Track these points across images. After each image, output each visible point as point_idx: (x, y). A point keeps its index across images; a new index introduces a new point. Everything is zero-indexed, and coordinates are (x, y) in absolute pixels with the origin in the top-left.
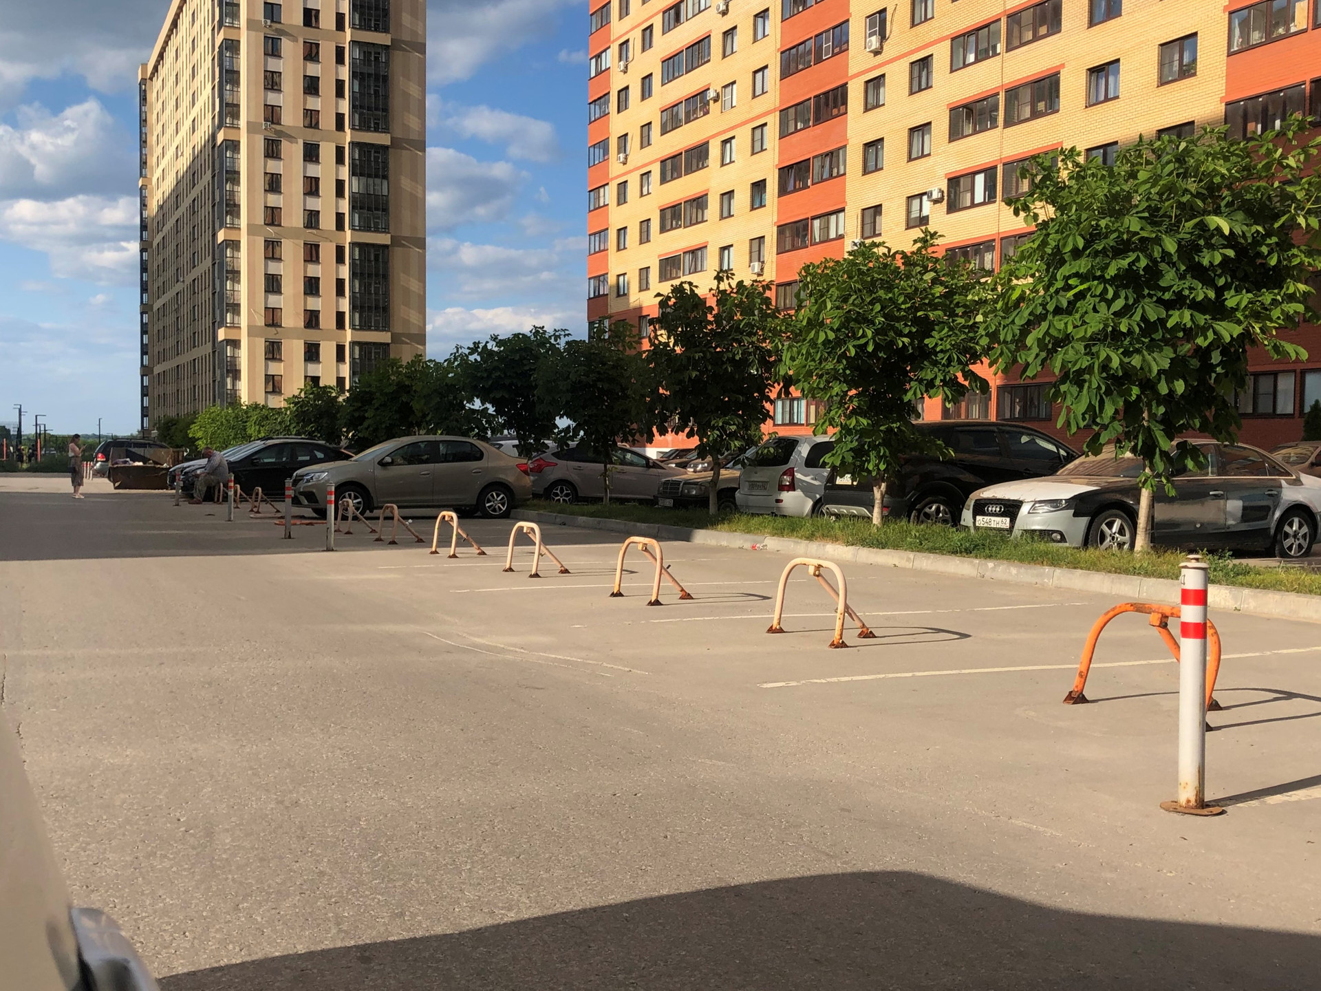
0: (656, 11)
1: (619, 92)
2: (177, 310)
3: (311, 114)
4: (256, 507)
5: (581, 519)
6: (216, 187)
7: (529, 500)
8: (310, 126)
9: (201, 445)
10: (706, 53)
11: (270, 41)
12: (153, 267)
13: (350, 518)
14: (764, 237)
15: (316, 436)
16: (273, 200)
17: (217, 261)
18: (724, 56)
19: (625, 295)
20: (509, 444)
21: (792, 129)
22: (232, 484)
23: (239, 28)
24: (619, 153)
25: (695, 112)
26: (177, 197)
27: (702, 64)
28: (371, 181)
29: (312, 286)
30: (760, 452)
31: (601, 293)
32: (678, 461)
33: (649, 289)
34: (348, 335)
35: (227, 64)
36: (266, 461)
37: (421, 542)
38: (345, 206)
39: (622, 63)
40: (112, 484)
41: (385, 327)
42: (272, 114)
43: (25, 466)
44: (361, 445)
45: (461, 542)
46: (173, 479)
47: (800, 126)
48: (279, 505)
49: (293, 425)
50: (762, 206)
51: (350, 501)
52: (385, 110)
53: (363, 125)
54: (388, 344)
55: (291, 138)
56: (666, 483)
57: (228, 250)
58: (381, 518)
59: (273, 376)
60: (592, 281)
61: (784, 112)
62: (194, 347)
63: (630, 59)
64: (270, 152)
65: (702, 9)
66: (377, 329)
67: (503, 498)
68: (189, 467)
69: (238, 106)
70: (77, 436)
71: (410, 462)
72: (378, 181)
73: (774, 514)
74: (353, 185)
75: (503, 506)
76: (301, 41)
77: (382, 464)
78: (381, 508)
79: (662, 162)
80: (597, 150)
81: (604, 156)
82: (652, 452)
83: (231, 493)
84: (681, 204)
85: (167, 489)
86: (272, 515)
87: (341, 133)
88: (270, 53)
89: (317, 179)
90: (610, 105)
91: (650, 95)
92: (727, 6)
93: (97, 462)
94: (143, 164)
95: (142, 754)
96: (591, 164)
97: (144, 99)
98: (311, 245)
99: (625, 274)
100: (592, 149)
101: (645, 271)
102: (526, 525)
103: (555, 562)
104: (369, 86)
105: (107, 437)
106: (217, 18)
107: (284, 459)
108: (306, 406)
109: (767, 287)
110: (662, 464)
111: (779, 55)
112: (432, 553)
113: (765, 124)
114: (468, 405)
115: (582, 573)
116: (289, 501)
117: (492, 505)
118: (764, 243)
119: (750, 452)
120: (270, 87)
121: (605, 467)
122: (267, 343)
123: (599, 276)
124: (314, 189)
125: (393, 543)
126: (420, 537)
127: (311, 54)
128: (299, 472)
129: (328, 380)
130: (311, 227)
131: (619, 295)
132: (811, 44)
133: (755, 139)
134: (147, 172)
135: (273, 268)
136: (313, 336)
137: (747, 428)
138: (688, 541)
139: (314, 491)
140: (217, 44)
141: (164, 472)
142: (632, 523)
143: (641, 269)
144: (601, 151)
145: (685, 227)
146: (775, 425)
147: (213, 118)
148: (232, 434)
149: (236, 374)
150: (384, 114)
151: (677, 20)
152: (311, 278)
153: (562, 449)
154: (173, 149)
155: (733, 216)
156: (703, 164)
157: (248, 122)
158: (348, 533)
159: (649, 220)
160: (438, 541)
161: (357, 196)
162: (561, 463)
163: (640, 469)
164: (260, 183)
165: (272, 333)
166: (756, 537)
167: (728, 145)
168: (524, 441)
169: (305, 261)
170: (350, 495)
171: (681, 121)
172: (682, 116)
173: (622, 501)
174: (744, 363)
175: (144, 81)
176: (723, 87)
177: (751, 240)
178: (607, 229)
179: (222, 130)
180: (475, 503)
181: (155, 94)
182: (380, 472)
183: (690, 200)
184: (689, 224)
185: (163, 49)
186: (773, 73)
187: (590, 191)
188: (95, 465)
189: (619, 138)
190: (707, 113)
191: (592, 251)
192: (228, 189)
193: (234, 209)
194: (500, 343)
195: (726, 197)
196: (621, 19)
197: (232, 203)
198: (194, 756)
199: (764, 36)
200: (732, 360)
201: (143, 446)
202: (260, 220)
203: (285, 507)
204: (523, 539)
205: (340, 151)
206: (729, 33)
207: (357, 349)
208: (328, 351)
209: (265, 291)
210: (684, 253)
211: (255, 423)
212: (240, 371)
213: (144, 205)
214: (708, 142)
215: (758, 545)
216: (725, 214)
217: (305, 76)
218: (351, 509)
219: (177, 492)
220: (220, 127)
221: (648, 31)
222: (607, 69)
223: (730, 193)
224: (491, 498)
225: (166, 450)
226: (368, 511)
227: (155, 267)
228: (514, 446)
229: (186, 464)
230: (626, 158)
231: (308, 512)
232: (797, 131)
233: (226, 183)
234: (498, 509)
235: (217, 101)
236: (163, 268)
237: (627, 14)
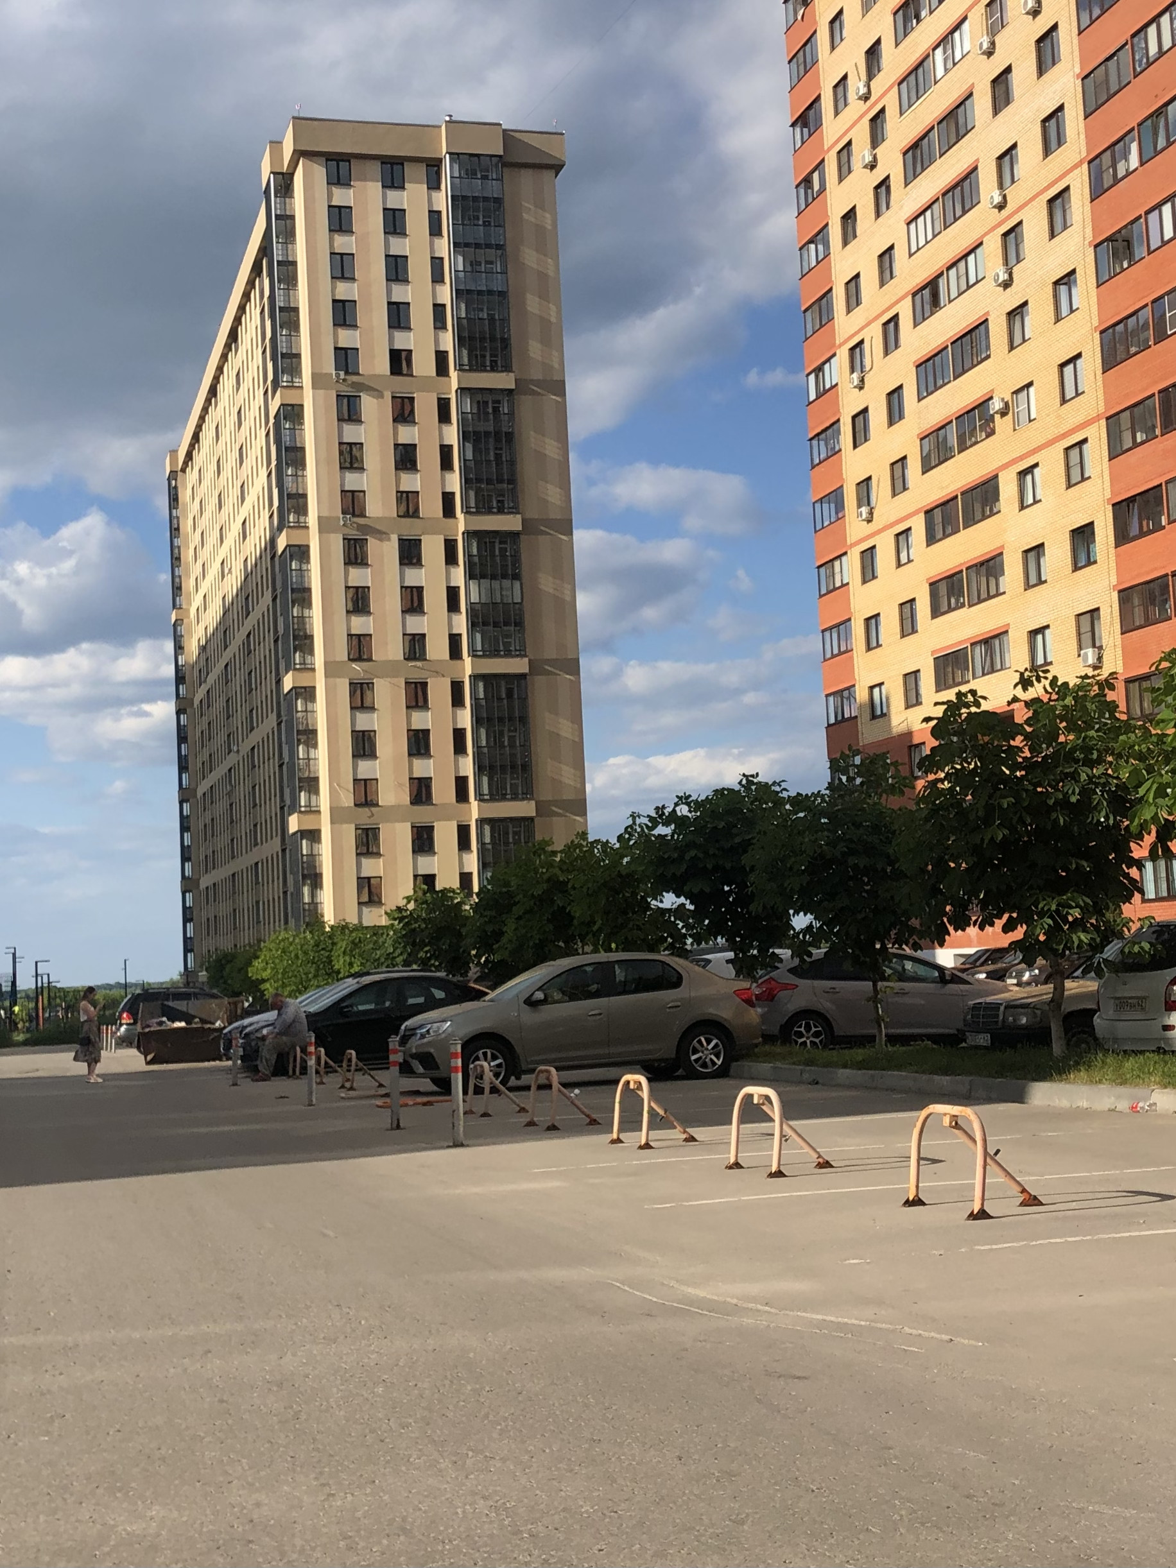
0: (900, 294)
1: (854, 418)
2: (229, 794)
3: (407, 497)
4: (348, 1080)
5: (843, 1074)
6: (279, 614)
7: (756, 1046)
8: (407, 515)
9: (269, 989)
10: (983, 346)
11: (345, 401)
12: (194, 735)
13: (487, 1090)
14: (1098, 609)
15: (433, 965)
16: (359, 624)
17: (284, 719)
18: (1012, 348)
19: (883, 715)
20: (721, 958)
21: (1128, 443)
22: (312, 1049)
23: (301, 387)
24: (859, 506)
25: (973, 432)
26: (225, 632)
27: (979, 363)
28: (496, 584)
29: (419, 743)
30: (1127, 950)
31: (847, 715)
32: (991, 968)
33: (921, 703)
34: (474, 810)
35: (286, 440)
36: (361, 1008)
37: (595, 1124)
38: (461, 623)
39: (855, 375)
40: (143, 1057)
41: (526, 793)
42: (352, 502)
43: (20, 1037)
44: (499, 974)
45: (656, 1122)
46: (229, 1045)
47: (1139, 437)
48: (384, 1076)
49: (398, 951)
50: (1090, 562)
51: (485, 1064)
52: (512, 481)
53: (481, 505)
54: (532, 819)
55: (381, 535)
56: (977, 1007)
57: (299, 702)
58: (533, 1088)
59: (369, 878)
60: (831, 699)
61: (1112, 420)
62: (256, 844)
63: (868, 369)
64: (352, 557)
65: (971, 283)
66: (515, 797)
67: (716, 1045)
68: (251, 1024)
69: (305, 496)
70: (91, 990)
71: (573, 998)
72: (507, 583)
73: (1159, 1050)
74: (470, 593)
75: (718, 1058)
76: (388, 396)
77: (531, 1003)
78: (532, 1071)
79: (927, 512)
80: (825, 506)
81: (837, 513)
82: (946, 957)
83: (312, 1062)
84: (961, 571)
85: (221, 1060)
86: (372, 1092)
87: (451, 521)
88: (346, 417)
89: (420, 589)
90: (842, 437)
91: (901, 417)
92: (1011, 275)
93: (121, 1025)
94: (177, 589)
95: (175, 1514)
96: (819, 527)
97: (174, 499)
98: (416, 683)
99: (882, 683)
100: (818, 506)
101: (912, 678)
102: (757, 1091)
103: (807, 1149)
104: (487, 450)
105: (136, 985)
106: (270, 376)
107: (387, 1004)
108: (416, 921)
109: (1108, 684)
110: (964, 976)
111: (1097, 335)
112: (613, 1142)
113: (1085, 441)
114: (654, 902)
115: (854, 1166)
116: (395, 1070)
117: (701, 1058)
118: (1099, 618)
119: (1111, 951)
120: (348, 465)
121: (875, 986)
122: (360, 831)
123: (842, 691)
124: (415, 604)
125: (553, 1128)
126: (594, 1116)
127: (404, 412)
128: (409, 1023)
129: (448, 880)
130: (415, 659)
131: (874, 717)
132: (1147, 313)
133: (1071, 464)
134: (182, 600)
135: (364, 721)
136: (423, 815)
137: (1100, 913)
138: (1022, 1102)
139: (432, 1051)
140: (272, 414)
141: (216, 1034)
142: (925, 1077)
143: (905, 675)
144: (833, 506)
145: (970, 606)
146: (1144, 901)
147: (271, 516)
148: (312, 970)
149: (316, 880)
150: (511, 486)
151: (935, 303)
152: (417, 731)
153: (802, 961)
154: (217, 565)
155: (1045, 582)
156: (991, 510)
157: (319, 518)
158: (485, 1115)
159: (913, 600)
160: (620, 1123)
161: (478, 607)
162: (804, 983)
163: (932, 985)
164: (340, 601)
165: (364, 816)
166: (1139, 1091)
167: (1029, 478)
168: (744, 953)
169: (408, 707)
170: (485, 1054)
171: (951, 449)
172: (953, 440)
173: (904, 1040)
174: (1085, 806)
175: (173, 475)
176: (1013, 393)
177: (1079, 615)
178: (849, 620)
179: (284, 533)
180: (673, 1056)
181: (189, 492)
182: (530, 1017)
183: (975, 565)
184: (976, 601)
185: (199, 427)
186: (1091, 363)
187: (819, 567)
188: (118, 1029)
189: (858, 484)
190: (992, 433)
191: (828, 655)
192: (295, 615)
193: (304, 642)
194: (698, 805)
195: (1031, 555)
196: (849, 311)
197: (301, 633)
198: (255, 1517)
199: (1072, 311)
200: (1065, 804)
201: (186, 996)
202: (342, 654)
203: (389, 1077)
204: (753, 1113)
205: (450, 547)
206: (1017, 313)
207: (487, 829)
208: (445, 835)
209: (354, 756)
210: (972, 645)
211: (344, 953)
212: (321, 875)
213: (179, 648)
214: (996, 476)
215: (1141, 1105)
216: (1033, 580)
217: (396, 445)
218: (488, 1075)
219: (235, 1064)
220: (280, 529)
221: (892, 325)
222: (833, 387)
223: (1039, 549)
224: (697, 1046)
225: (217, 1001)
226: (513, 1078)
227: (198, 734)
228: (728, 961)
229: (246, 1021)
230: (871, 513)
231: (426, 1084)
232: (1136, 445)
233: (293, 607)
234: (709, 1063)
235: (275, 492)
236: (207, 736)
237: (858, 303)
